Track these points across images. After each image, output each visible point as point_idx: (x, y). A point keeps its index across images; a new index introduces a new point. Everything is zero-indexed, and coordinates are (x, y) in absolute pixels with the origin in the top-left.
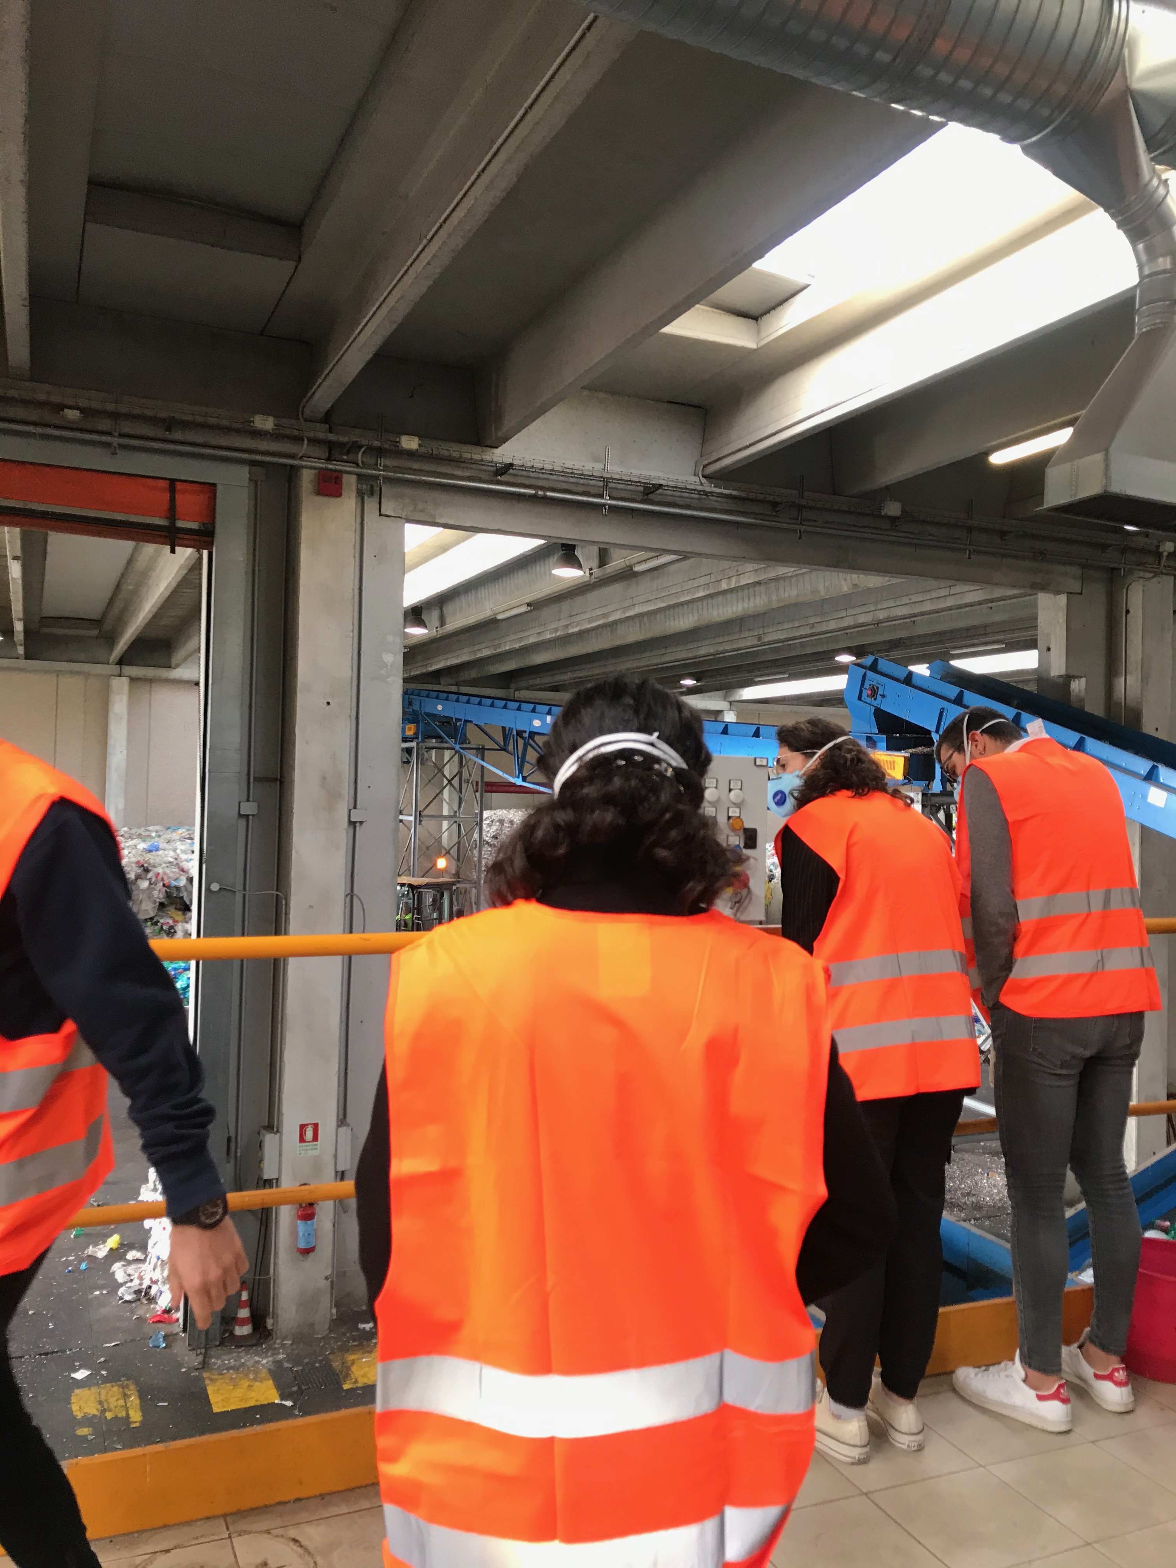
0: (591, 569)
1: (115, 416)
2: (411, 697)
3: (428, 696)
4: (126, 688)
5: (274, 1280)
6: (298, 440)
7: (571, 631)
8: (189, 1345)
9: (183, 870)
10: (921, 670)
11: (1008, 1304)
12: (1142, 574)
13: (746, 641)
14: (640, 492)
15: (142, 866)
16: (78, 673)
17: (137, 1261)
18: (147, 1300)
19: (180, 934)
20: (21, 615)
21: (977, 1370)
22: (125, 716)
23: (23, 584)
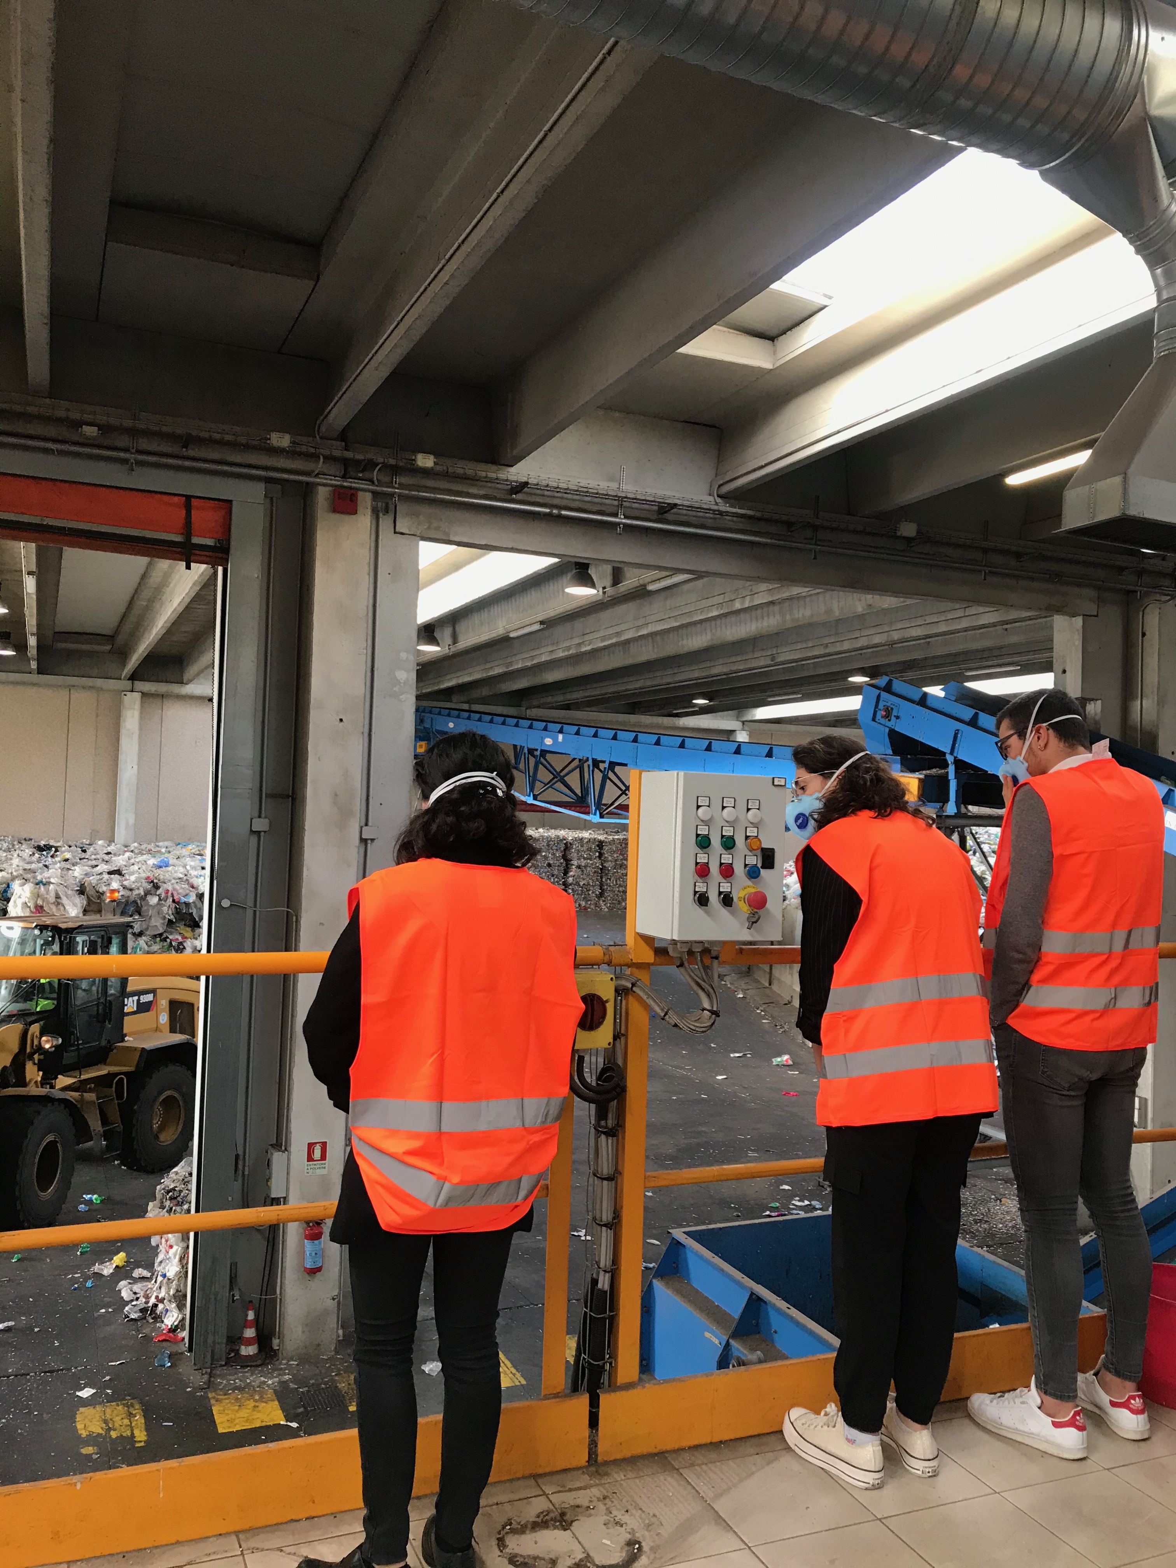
0: (604, 588)
1: (134, 433)
2: (423, 714)
3: (439, 714)
4: (137, 705)
5: (281, 1299)
6: (314, 457)
7: (583, 649)
8: (195, 1364)
9: (193, 887)
10: (936, 691)
11: (1023, 1330)
12: (1158, 597)
13: (759, 661)
14: (654, 511)
15: (152, 882)
16: (91, 688)
17: (143, 1278)
18: (152, 1319)
19: (189, 950)
20: (35, 630)
21: (992, 1396)
22: (137, 731)
23: (37, 598)
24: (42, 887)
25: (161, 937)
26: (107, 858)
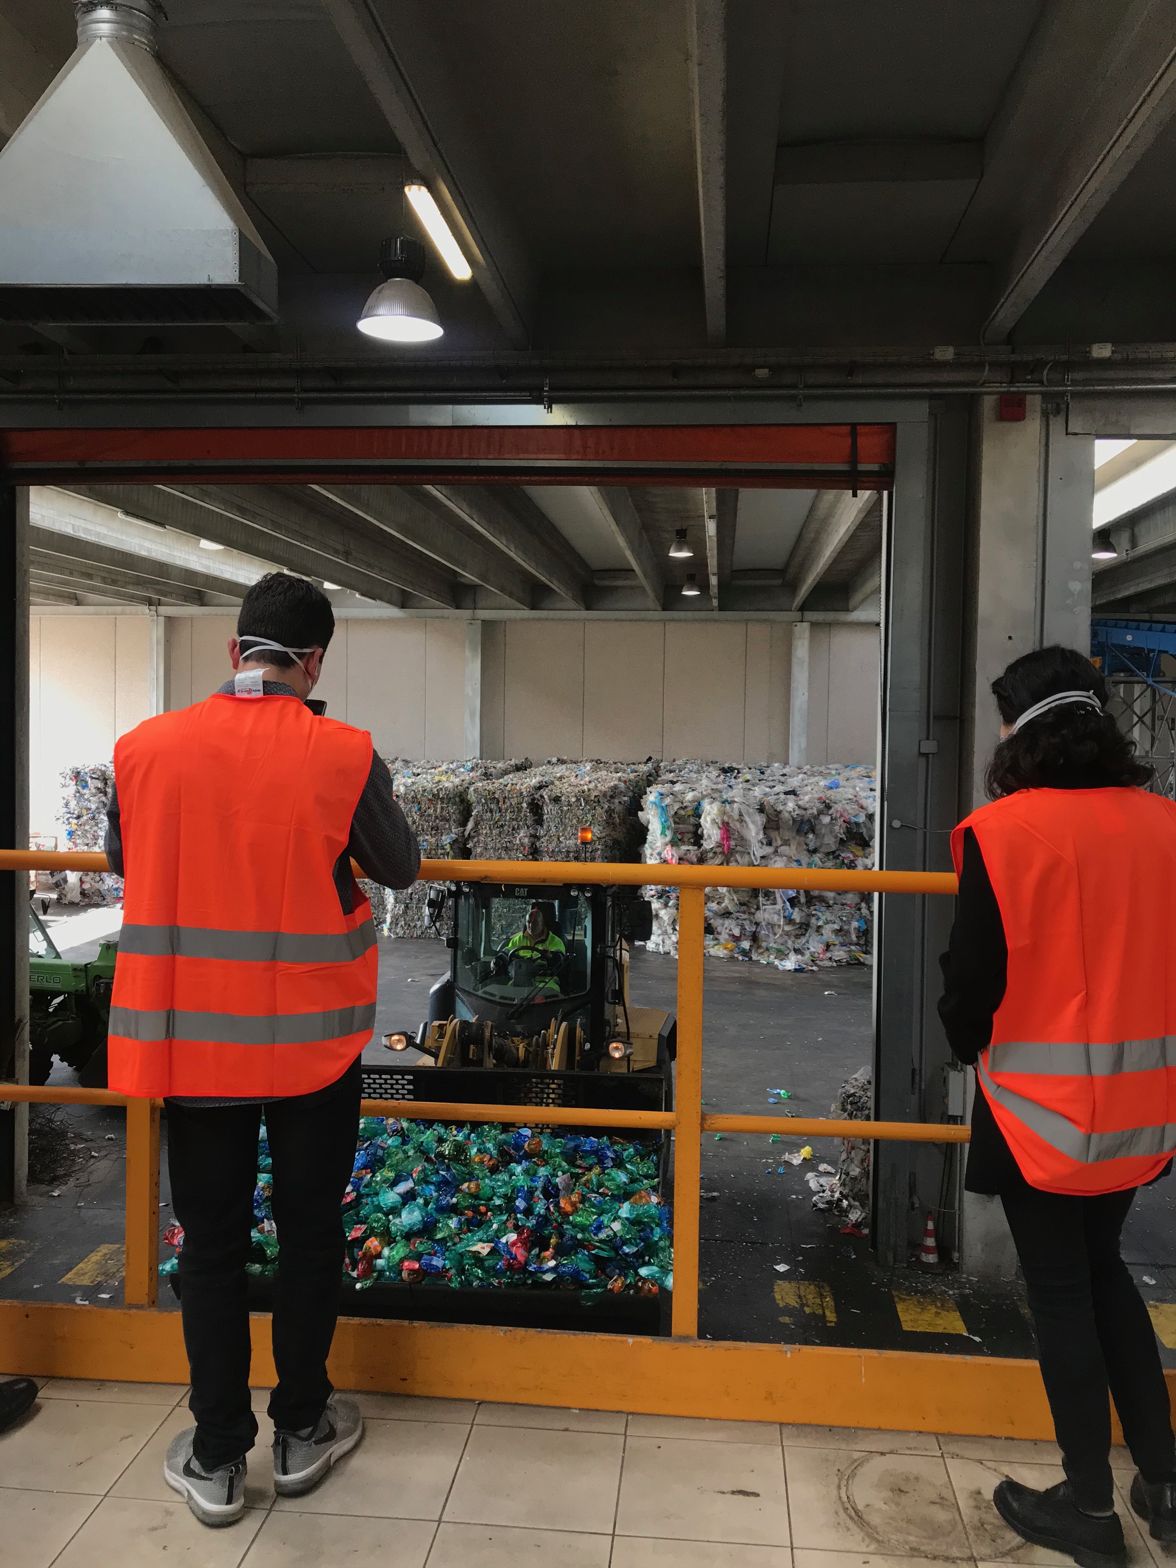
1: (801, 368)
2: (1099, 627)
3: (1115, 626)
4: (807, 634)
5: (959, 1213)
6: (980, 365)
9: (862, 807)
15: (824, 802)
16: (765, 621)
17: (828, 1173)
18: (839, 1212)
19: (860, 868)
20: (715, 570)
22: (807, 659)
23: (718, 540)
24: (727, 805)
25: (833, 855)
26: (782, 779)
